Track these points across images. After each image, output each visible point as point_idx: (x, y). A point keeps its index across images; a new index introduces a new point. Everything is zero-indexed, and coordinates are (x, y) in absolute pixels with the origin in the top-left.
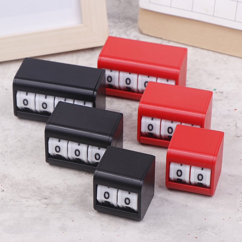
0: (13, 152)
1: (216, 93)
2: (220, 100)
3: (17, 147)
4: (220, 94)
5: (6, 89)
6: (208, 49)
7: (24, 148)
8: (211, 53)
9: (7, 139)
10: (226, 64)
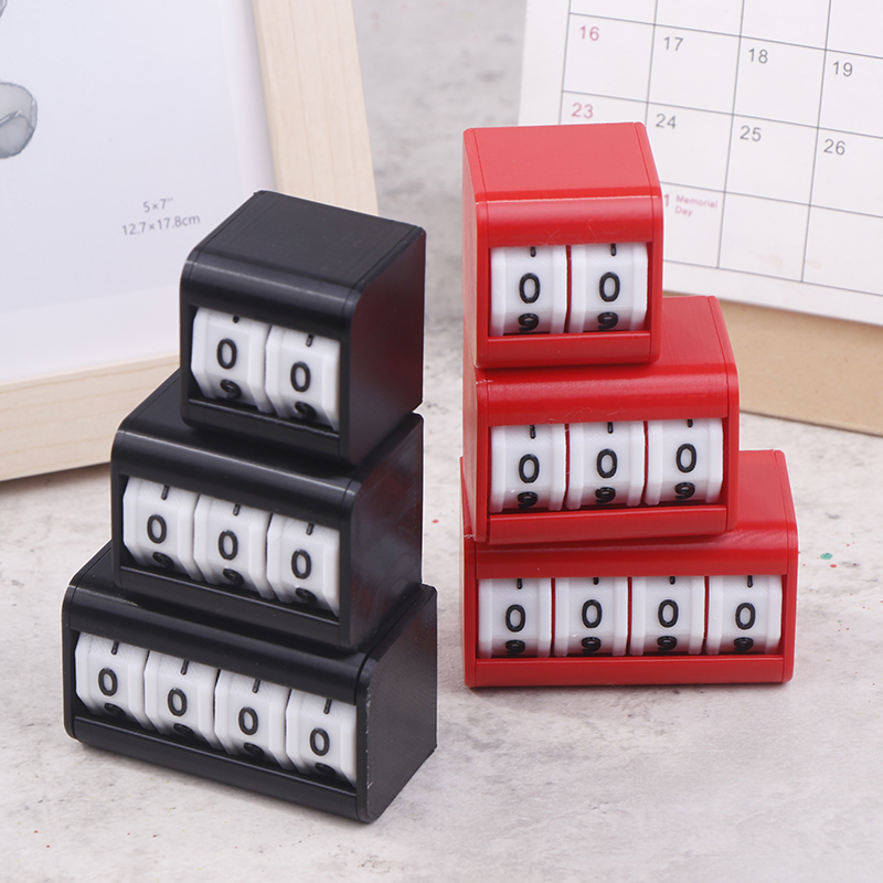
0: (69, 801)
1: (833, 566)
2: (853, 592)
3: (83, 783)
4: (849, 571)
5: (15, 583)
6: (783, 414)
7: (111, 785)
8: (798, 428)
9: (39, 756)
10: (860, 464)
